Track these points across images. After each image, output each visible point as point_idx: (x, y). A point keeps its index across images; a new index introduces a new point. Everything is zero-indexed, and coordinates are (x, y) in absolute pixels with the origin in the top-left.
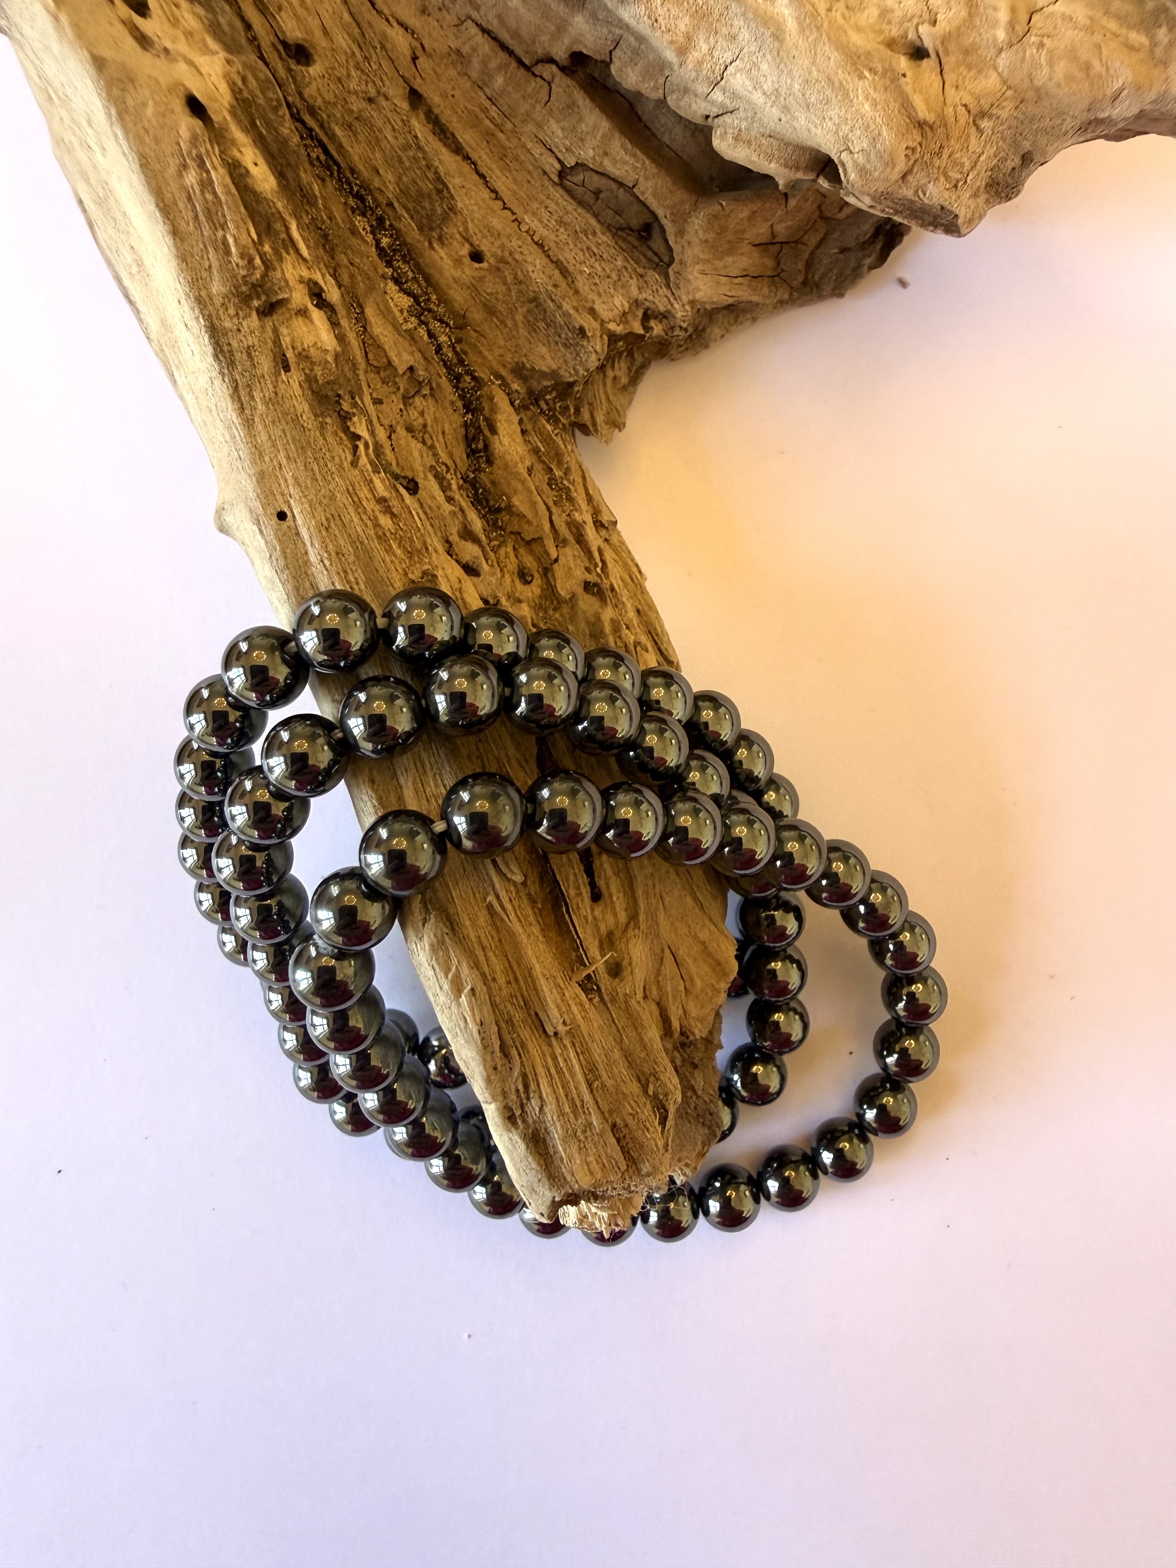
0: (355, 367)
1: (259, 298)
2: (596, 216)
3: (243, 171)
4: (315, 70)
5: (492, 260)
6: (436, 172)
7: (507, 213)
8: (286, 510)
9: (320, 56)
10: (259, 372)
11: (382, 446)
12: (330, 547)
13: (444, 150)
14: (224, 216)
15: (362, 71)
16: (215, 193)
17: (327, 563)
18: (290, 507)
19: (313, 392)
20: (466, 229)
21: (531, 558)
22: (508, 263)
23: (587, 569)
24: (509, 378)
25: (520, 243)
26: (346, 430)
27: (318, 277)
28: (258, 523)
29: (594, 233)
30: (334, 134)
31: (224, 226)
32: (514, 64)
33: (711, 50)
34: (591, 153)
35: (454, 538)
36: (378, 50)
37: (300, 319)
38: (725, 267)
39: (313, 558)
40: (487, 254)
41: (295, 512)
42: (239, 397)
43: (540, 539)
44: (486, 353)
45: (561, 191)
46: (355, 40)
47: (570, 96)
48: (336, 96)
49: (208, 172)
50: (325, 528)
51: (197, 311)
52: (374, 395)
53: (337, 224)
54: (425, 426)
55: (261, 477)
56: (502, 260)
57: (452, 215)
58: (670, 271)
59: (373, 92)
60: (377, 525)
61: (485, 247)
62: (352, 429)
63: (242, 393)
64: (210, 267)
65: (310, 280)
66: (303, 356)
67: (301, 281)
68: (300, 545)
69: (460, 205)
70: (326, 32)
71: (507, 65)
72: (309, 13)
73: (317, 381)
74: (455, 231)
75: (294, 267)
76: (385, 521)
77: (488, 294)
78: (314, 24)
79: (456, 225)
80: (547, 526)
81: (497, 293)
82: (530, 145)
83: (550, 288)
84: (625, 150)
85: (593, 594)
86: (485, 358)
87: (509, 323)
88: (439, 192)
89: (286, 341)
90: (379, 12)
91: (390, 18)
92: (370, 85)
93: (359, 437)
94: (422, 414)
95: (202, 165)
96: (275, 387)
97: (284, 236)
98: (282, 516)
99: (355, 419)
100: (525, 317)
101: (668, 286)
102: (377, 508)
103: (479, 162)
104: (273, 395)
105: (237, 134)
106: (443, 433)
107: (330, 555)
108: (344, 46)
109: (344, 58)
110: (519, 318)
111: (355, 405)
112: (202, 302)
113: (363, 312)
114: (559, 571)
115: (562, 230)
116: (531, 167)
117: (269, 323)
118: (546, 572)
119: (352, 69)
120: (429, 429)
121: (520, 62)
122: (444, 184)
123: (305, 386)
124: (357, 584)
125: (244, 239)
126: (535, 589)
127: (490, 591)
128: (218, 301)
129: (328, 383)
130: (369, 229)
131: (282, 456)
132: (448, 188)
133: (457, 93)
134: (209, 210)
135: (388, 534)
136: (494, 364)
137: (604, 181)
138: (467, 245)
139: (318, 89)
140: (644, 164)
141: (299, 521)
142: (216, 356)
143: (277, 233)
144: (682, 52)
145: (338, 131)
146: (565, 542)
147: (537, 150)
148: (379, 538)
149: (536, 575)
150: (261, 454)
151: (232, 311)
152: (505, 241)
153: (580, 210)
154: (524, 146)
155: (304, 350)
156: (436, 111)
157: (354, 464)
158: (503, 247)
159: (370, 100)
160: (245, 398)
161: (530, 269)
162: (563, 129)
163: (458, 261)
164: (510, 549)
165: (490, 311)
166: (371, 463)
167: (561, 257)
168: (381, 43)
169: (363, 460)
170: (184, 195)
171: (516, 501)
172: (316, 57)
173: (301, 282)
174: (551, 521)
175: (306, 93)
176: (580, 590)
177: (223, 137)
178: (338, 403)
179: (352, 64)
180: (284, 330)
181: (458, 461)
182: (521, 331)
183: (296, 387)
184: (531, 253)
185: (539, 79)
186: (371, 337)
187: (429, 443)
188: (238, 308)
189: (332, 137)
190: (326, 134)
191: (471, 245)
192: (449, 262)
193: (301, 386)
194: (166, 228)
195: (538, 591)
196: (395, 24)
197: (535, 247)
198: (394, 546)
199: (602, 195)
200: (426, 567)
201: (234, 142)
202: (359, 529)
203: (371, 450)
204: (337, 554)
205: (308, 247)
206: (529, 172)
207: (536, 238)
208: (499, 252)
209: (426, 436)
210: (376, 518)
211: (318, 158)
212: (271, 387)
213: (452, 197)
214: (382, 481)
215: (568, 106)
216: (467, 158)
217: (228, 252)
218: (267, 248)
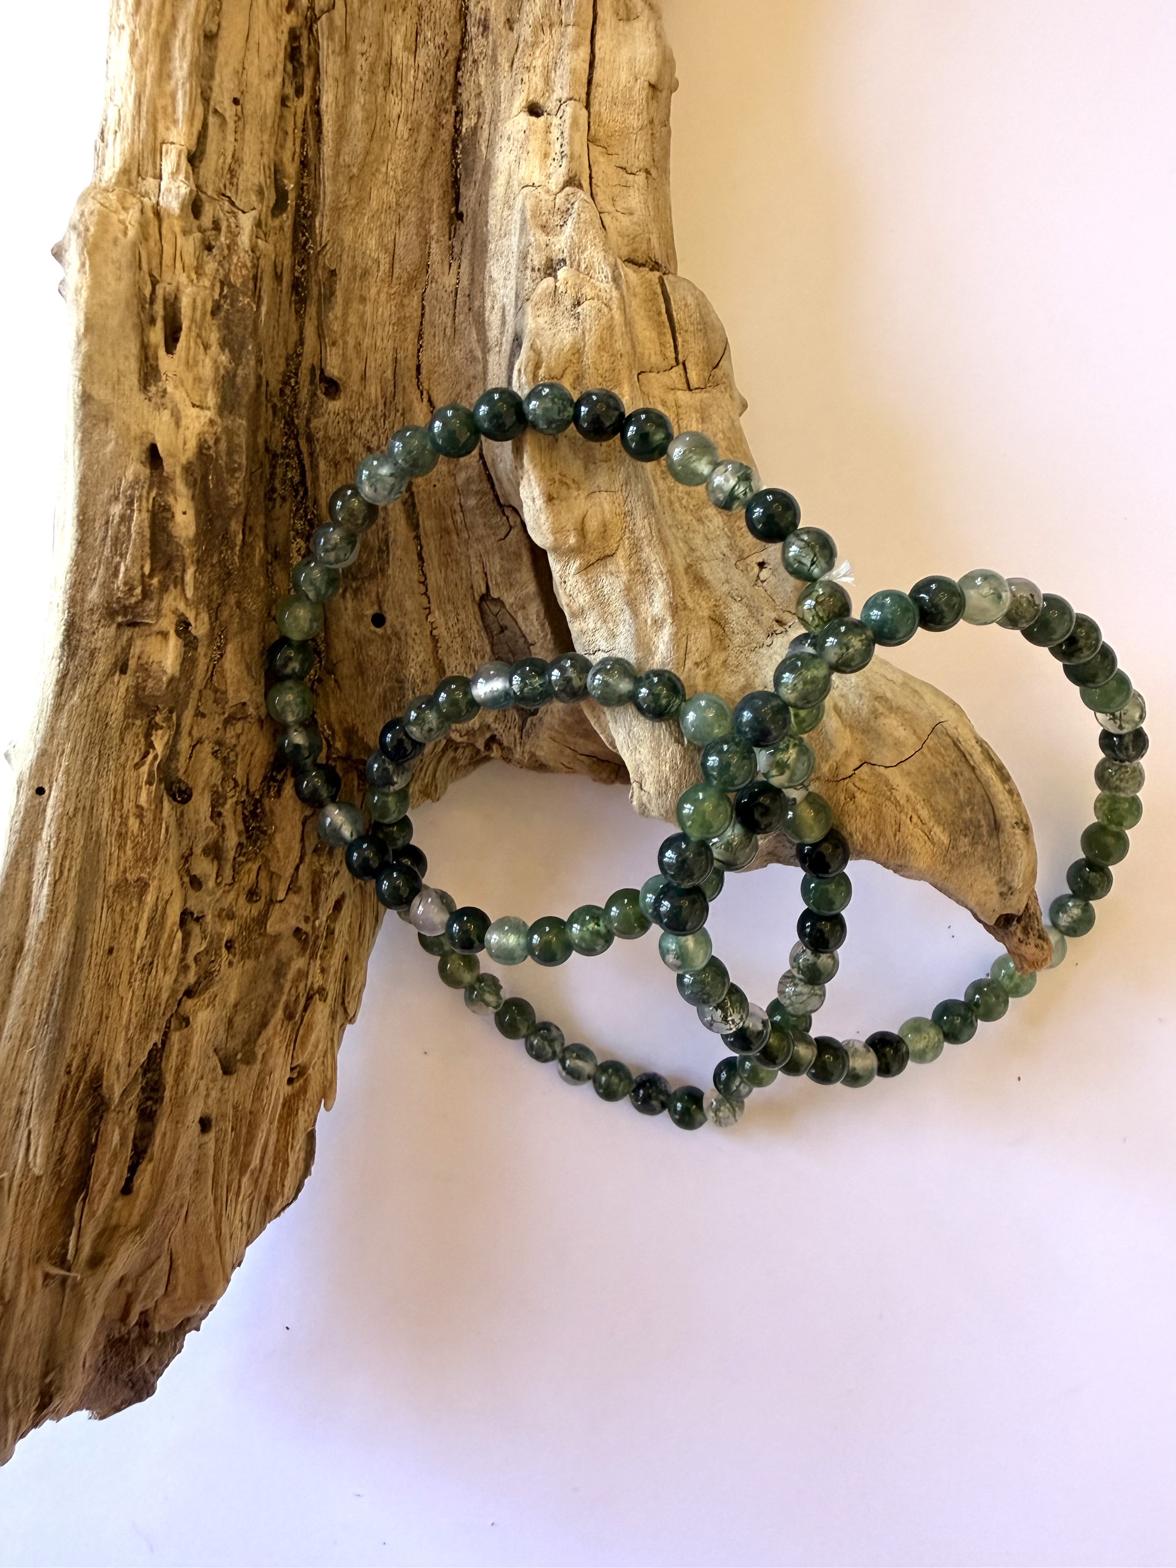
0: (191, 685)
1: (125, 616)
2: (492, 645)
3: (169, 515)
4: (335, 406)
5: (389, 631)
6: (387, 535)
7: (425, 600)
8: (47, 788)
9: (346, 396)
10: (93, 671)
11: (179, 753)
12: (63, 834)
13: (403, 522)
14: (127, 548)
15: (376, 423)
16: (129, 529)
17: (52, 847)
18: (51, 787)
19: (137, 697)
20: (384, 594)
21: (268, 884)
22: (400, 639)
23: (307, 919)
24: (339, 734)
25: (418, 631)
26: (148, 735)
27: (191, 616)
28: (20, 784)
29: (483, 657)
30: (317, 466)
31: (123, 556)
32: (491, 496)
33: (595, 630)
34: (511, 600)
35: (198, 850)
36: (398, 414)
37: (159, 637)
38: (575, 744)
39: (45, 834)
40: (388, 624)
41: (53, 793)
42: (63, 683)
43: (279, 877)
44: (332, 705)
45: (476, 609)
46: (384, 396)
47: (519, 548)
48: (339, 434)
49: (132, 511)
50: (67, 819)
51: (66, 606)
52: (201, 709)
53: (252, 562)
54: (235, 746)
55: (43, 753)
56: (396, 634)
57: (379, 575)
58: (529, 720)
59: (374, 445)
60: (124, 822)
61: (390, 617)
62: (153, 738)
63: (68, 681)
64: (95, 579)
65: (183, 614)
66: (144, 668)
67: (175, 612)
68: (41, 819)
69: (390, 572)
70: (364, 377)
71: (485, 494)
72: (358, 357)
73: (144, 689)
74: (374, 589)
75: (175, 599)
76: (133, 824)
77: (368, 656)
78: (356, 368)
79: (378, 586)
80: (290, 871)
81: (376, 659)
82: (473, 560)
83: (418, 681)
84: (538, 616)
85: (300, 939)
86: (328, 708)
87: (369, 690)
88: (380, 551)
89: (135, 651)
90: (419, 384)
91: (425, 393)
92: (376, 438)
93: (154, 748)
94: (238, 736)
95: (130, 504)
96: (100, 687)
97: (179, 574)
98: (40, 791)
99: (160, 732)
100: (385, 692)
101: (521, 730)
102: (133, 810)
103: (425, 549)
104: (93, 692)
105: (180, 486)
106: (252, 754)
107: (58, 839)
108: (373, 397)
109: (366, 406)
110: (379, 690)
111: (168, 719)
112: (75, 599)
113: (225, 644)
114: (276, 912)
115: (459, 640)
116: (464, 576)
117: (127, 633)
118: (271, 902)
119: (368, 417)
120: (238, 749)
121: (496, 497)
122: (388, 548)
123: (132, 690)
124: (69, 870)
125: (135, 572)
126: (255, 910)
127: (199, 908)
128: (87, 606)
129: (153, 696)
130: (303, 552)
131: (68, 747)
132: (388, 554)
133: (438, 485)
134: (117, 538)
135: (129, 834)
136: (333, 718)
137: (513, 623)
138: (376, 608)
139: (327, 423)
140: (546, 635)
141: (51, 802)
142: (62, 646)
143: (173, 570)
144: (574, 615)
145: (322, 466)
146: (300, 888)
147: (477, 568)
148: (120, 834)
149: (263, 899)
150: (52, 736)
151: (95, 617)
152: (407, 622)
153: (483, 633)
154: (468, 557)
155: (147, 663)
156: (414, 489)
157: (137, 766)
158: (403, 626)
159: (369, 450)
160: (68, 686)
161: (413, 656)
162: (502, 566)
163: (359, 617)
164: (255, 867)
165: (361, 670)
166: (150, 773)
167: (445, 659)
168: (404, 409)
169: (145, 769)
170: (105, 518)
171: (278, 838)
172: (342, 395)
173: (173, 612)
174: (297, 868)
175: (315, 423)
176: (290, 933)
177: (166, 483)
178: (155, 712)
179: (371, 413)
180: (138, 643)
181: (252, 782)
182: (373, 701)
183: (123, 689)
184: (421, 644)
185: (505, 518)
186: (222, 667)
187: (232, 758)
188: (102, 616)
189: (315, 467)
190: (312, 462)
191: (380, 608)
192: (351, 614)
193: (127, 690)
194: (77, 535)
195: (255, 913)
196: (425, 400)
197: (429, 641)
198: (129, 845)
199: (507, 632)
200: (143, 875)
201: (174, 491)
202: (104, 823)
203: (157, 763)
204: (67, 840)
205: (196, 589)
206: (461, 579)
207: (435, 632)
208: (398, 627)
209: (232, 754)
210: (127, 817)
211: (292, 478)
212: (96, 685)
213: (388, 562)
214: (149, 793)
215: (514, 553)
216: (417, 537)
217: (116, 574)
218: (155, 581)
